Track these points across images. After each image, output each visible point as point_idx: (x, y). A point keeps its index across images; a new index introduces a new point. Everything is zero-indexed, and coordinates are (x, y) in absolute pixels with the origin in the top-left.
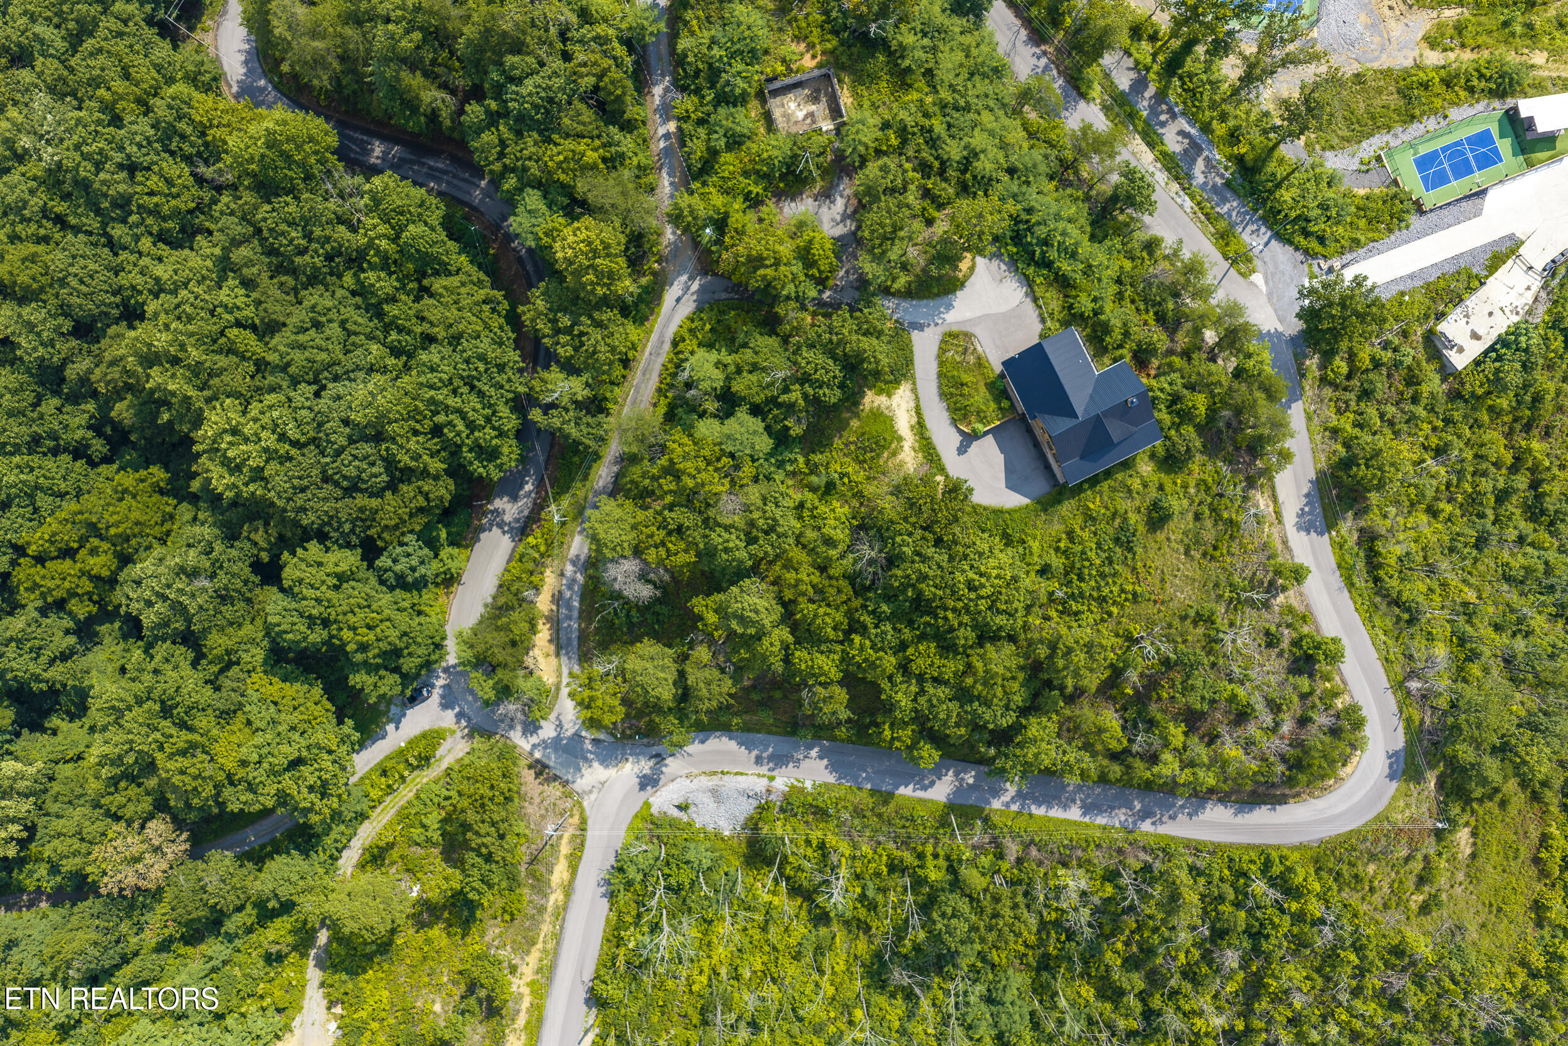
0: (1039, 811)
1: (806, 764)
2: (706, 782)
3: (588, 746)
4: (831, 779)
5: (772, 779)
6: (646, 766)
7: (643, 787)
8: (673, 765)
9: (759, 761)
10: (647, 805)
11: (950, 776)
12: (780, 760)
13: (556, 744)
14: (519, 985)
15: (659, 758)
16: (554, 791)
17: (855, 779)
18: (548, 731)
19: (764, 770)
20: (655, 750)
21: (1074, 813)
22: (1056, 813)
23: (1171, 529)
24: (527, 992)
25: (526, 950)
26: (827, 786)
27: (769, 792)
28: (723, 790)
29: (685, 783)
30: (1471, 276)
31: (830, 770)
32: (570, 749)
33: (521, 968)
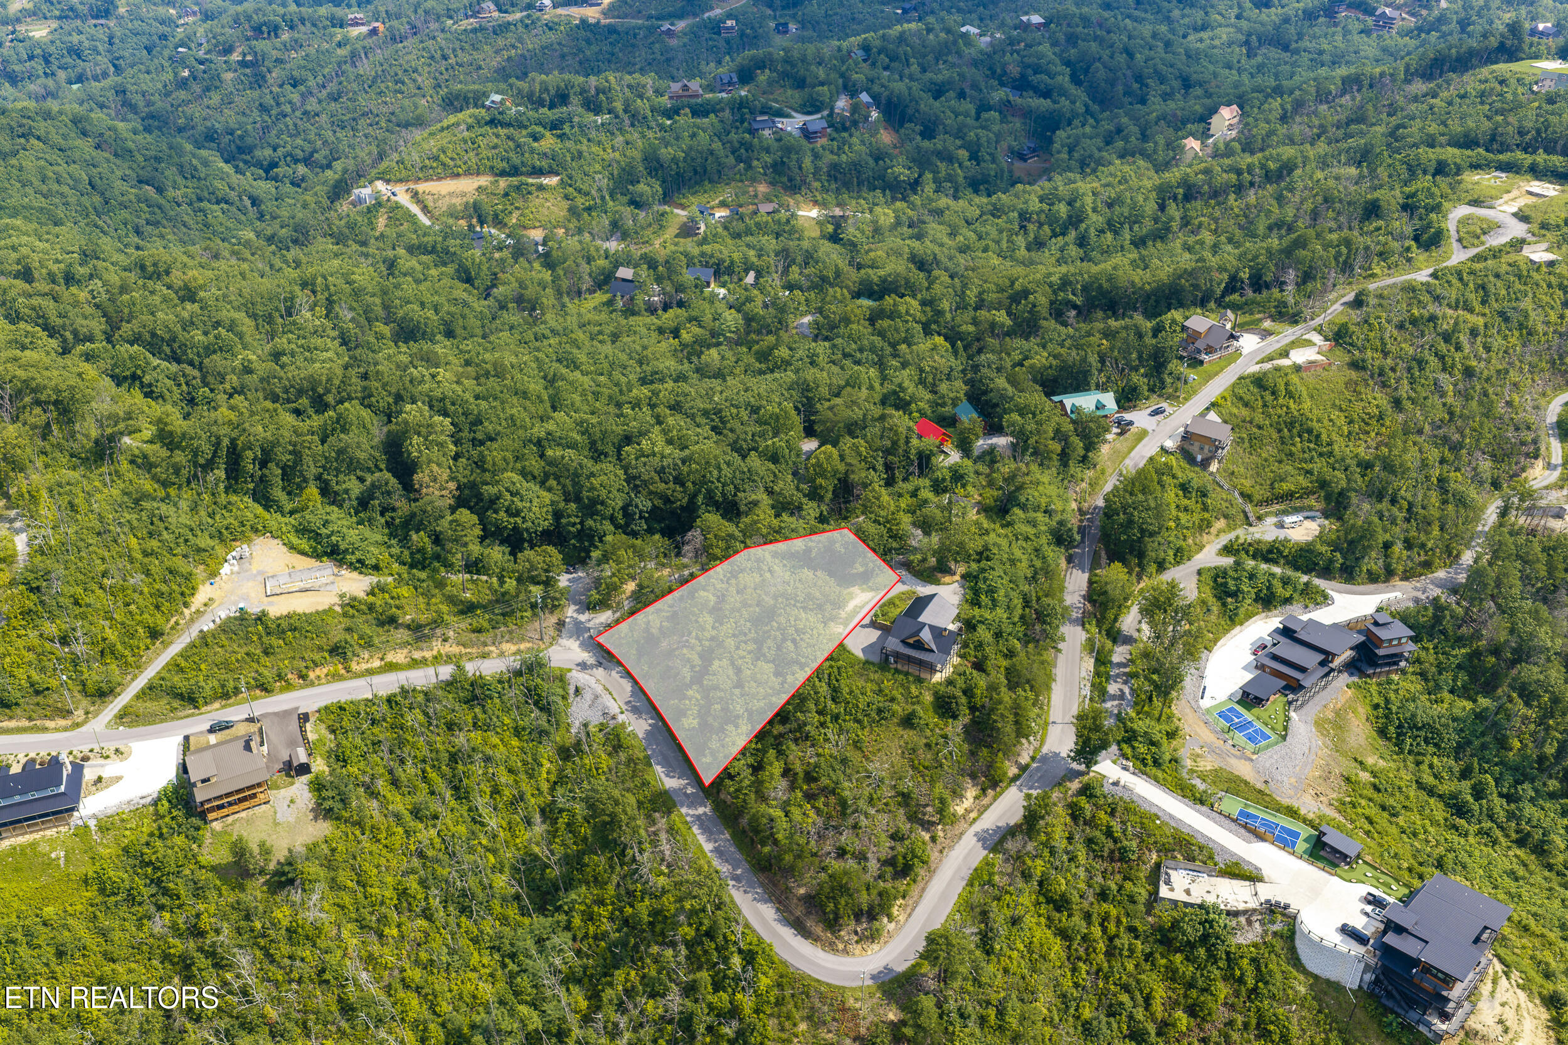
0: (695, 830)
1: (642, 721)
2: (599, 689)
4: (641, 735)
5: (622, 713)
6: (590, 661)
7: (578, 665)
8: (600, 672)
9: (628, 703)
10: (570, 670)
11: (684, 782)
12: (635, 711)
13: (578, 624)
14: (437, 647)
15: (600, 664)
16: (552, 632)
17: (650, 744)
18: (583, 618)
19: (624, 707)
21: (708, 847)
22: (702, 839)
23: (908, 734)
24: (435, 653)
25: (458, 644)
26: (636, 736)
27: (614, 718)
28: (600, 700)
29: (592, 681)
30: (1211, 858)
31: (648, 733)
32: (579, 629)
33: (447, 645)
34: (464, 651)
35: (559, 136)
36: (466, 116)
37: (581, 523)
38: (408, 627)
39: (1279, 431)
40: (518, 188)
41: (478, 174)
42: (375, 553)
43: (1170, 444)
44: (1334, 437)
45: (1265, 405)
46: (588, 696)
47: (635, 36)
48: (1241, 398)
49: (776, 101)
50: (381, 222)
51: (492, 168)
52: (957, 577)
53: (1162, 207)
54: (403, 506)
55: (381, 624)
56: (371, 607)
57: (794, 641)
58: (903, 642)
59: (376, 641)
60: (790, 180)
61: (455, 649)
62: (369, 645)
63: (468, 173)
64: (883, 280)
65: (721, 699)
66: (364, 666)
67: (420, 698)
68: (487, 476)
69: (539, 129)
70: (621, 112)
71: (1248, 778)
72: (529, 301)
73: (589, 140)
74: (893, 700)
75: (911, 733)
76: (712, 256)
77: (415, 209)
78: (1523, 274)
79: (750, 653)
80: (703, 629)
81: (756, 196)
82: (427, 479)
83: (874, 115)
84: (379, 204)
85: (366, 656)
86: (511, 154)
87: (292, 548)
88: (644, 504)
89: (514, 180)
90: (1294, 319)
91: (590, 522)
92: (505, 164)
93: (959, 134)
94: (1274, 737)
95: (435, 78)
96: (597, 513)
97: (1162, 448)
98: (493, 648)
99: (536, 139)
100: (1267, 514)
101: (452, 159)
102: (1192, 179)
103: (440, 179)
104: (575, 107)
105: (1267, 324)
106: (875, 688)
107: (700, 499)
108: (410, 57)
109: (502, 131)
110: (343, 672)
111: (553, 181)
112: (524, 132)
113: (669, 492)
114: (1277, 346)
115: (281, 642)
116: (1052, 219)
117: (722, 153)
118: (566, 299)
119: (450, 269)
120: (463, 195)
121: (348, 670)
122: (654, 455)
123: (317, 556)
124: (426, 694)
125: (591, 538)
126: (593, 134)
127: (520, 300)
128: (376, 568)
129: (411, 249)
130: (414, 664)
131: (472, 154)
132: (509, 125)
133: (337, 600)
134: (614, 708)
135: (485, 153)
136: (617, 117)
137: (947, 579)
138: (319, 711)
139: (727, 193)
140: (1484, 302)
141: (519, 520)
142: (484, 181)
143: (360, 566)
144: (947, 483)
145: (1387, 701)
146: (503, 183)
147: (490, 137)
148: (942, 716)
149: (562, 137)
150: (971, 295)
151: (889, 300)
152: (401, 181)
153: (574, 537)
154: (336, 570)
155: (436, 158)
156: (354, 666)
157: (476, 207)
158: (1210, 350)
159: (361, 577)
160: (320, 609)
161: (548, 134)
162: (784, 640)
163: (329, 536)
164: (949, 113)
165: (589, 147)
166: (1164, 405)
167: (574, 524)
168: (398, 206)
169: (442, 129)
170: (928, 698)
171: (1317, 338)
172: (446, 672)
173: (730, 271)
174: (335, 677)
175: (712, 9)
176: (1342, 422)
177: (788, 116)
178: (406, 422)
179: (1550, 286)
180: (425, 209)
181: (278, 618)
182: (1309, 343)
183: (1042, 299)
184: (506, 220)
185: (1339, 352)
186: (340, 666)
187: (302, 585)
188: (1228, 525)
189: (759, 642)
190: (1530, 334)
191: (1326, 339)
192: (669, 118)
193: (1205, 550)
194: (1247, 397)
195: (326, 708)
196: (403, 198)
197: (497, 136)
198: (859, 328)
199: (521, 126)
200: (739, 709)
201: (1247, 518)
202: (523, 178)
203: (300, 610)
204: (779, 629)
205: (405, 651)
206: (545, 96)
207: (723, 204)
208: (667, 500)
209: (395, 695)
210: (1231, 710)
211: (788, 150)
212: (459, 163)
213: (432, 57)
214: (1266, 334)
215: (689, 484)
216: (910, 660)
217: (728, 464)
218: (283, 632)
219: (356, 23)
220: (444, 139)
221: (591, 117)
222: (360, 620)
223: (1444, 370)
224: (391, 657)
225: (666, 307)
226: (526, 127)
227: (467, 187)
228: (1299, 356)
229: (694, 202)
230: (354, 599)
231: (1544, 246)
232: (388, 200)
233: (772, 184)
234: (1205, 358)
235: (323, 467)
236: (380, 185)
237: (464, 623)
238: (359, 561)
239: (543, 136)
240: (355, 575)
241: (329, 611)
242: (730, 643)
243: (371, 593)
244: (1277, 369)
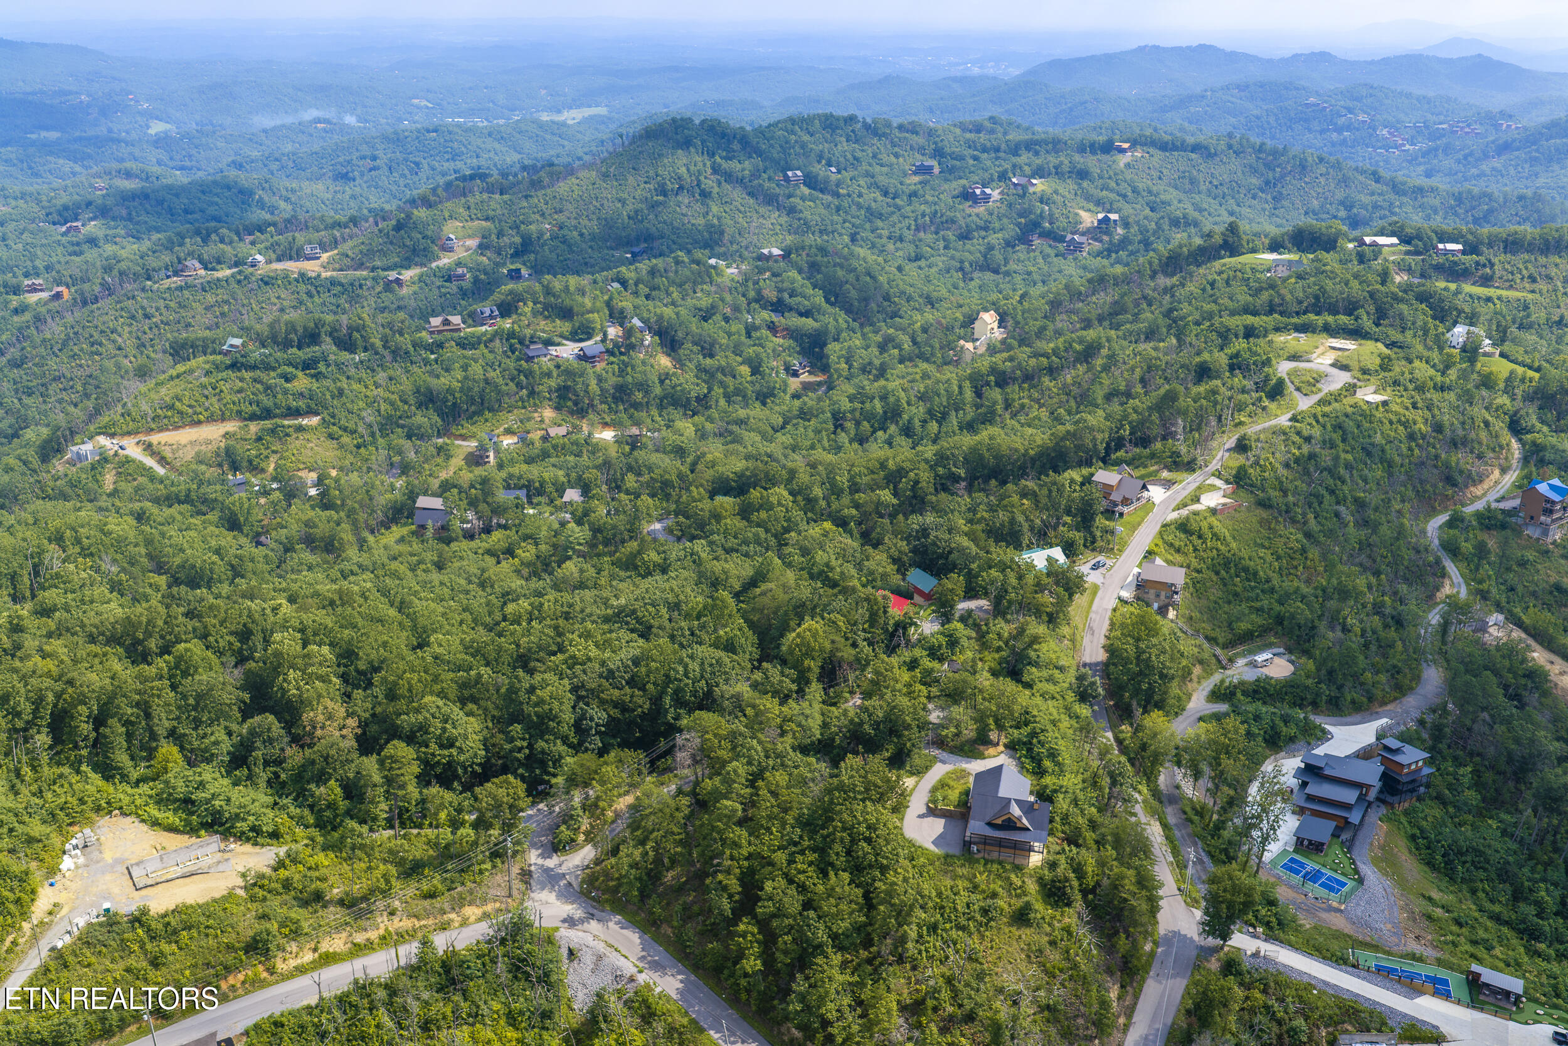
1: (669, 978)
2: (600, 947)
3: (563, 883)
4: (675, 996)
5: (640, 972)
6: (578, 914)
7: (564, 921)
8: (594, 925)
9: (642, 959)
10: (557, 929)
12: (656, 966)
13: (547, 871)
14: (383, 924)
15: (592, 916)
16: (519, 885)
17: (690, 1007)
18: (552, 862)
19: (641, 965)
20: (595, 912)
23: (1026, 933)
24: (382, 932)
25: (409, 916)
26: (669, 999)
27: (632, 979)
28: (606, 961)
29: (589, 939)
30: (1384, 1024)
31: (680, 992)
32: (551, 878)
33: (396, 919)
34: (417, 924)
35: (313, 376)
36: (199, 362)
37: (530, 746)
38: (341, 903)
39: (1217, 573)
40: (273, 431)
41: (223, 419)
42: (269, 819)
43: (1126, 594)
44: (1271, 574)
45: (1195, 550)
46: (588, 959)
47: (361, 286)
48: (1172, 545)
49: (544, 331)
50: (109, 480)
51: (239, 412)
52: (1001, 748)
53: (979, 394)
54: (295, 756)
55: (305, 904)
56: (287, 885)
57: (868, 840)
58: (989, 824)
59: (305, 925)
60: (576, 404)
61: (407, 924)
62: (296, 933)
63: (211, 419)
64: (740, 475)
65: (792, 927)
66: (293, 963)
67: (381, 994)
68: (402, 704)
69: (291, 369)
70: (381, 350)
71: (1346, 931)
72: (322, 539)
73: (348, 378)
74: (994, 895)
75: (1028, 931)
76: (520, 478)
77: (150, 462)
78: (1365, 414)
79: (811, 864)
80: (736, 845)
81: (542, 421)
82: (321, 718)
83: (648, 339)
84: (106, 460)
85: (295, 949)
86: (261, 397)
87: (155, 823)
88: (598, 715)
89: (268, 424)
90: (1190, 466)
91: (541, 744)
92: (254, 407)
93: (737, 351)
94: (1350, 884)
95: (138, 338)
96: (549, 731)
97: (1120, 599)
98: (453, 916)
99: (287, 380)
100: (1237, 655)
101: (190, 406)
102: (1001, 366)
103: (177, 428)
104: (328, 345)
105: (1165, 474)
106: (967, 884)
107: (667, 700)
108: (106, 318)
109: (247, 375)
110: (265, 975)
111: (315, 420)
112: (272, 374)
113: (627, 699)
114: (1185, 493)
115: (174, 947)
116: (869, 416)
117: (500, 381)
118: (366, 534)
119: (213, 516)
120: (208, 442)
121: (271, 971)
122: (589, 659)
123: (192, 831)
124: (386, 986)
125: (543, 764)
126: (352, 371)
127: (309, 541)
128: (275, 835)
129: (157, 501)
130: (358, 950)
131: (214, 400)
132: (254, 368)
133: (240, 882)
134: (628, 967)
135: (228, 398)
136: (377, 353)
137: (991, 751)
138: (246, 1033)
139: (511, 419)
140: (1344, 440)
141: (454, 751)
142: (231, 426)
143: (255, 835)
144: (944, 650)
145: (1422, 831)
146: (254, 427)
147: (231, 382)
148: (1055, 905)
149: (317, 376)
150: (843, 480)
151: (755, 494)
152: (129, 433)
153: (521, 764)
154: (222, 846)
155: (171, 407)
156: (281, 966)
157: (229, 452)
158: (1126, 501)
159: (257, 849)
160: (217, 895)
161: (300, 374)
162: (854, 841)
163: (208, 801)
164: (721, 334)
165: (349, 385)
166: (1101, 558)
167: (520, 750)
168: (128, 460)
169: (172, 378)
170: (1032, 887)
171: (1219, 483)
172: (409, 952)
173: (540, 492)
174: (256, 984)
175: (439, 258)
176: (1269, 558)
177: (559, 344)
178: (278, 654)
179: (1391, 423)
180: (162, 461)
181: (165, 915)
182: (1213, 488)
183: (925, 476)
184: (263, 465)
185: (1242, 493)
186: (260, 968)
187: (179, 871)
188: (1204, 670)
189: (822, 850)
190: (1390, 466)
191: (1227, 482)
192: (432, 353)
193: (1194, 698)
194: (1177, 544)
195: (257, 1027)
196: (133, 450)
197: (242, 380)
198: (734, 523)
199: (268, 368)
200: (822, 935)
201: (1219, 661)
202: (278, 421)
203: (190, 901)
204: (844, 829)
205: (344, 935)
206: (292, 336)
207: (509, 432)
208: (623, 707)
209: (347, 994)
210: (1292, 860)
211: (569, 373)
212: (199, 410)
213: (133, 317)
214: (1168, 484)
215: (650, 687)
216: (1000, 844)
217: (692, 657)
218: (175, 932)
219: (34, 289)
220: (176, 387)
221: (345, 356)
222: (274, 902)
223: (1338, 503)
224: (326, 946)
225: (487, 530)
226: (274, 369)
227: (213, 434)
228: (1211, 500)
229: (480, 430)
230: (262, 876)
231: (1372, 388)
232: (116, 454)
233: (558, 408)
234: (1126, 510)
235: (178, 718)
236: (102, 440)
237: (411, 889)
238: (253, 829)
239: (295, 377)
240: (248, 848)
241: (230, 896)
242: (781, 857)
243: (280, 865)
244: (1196, 513)
